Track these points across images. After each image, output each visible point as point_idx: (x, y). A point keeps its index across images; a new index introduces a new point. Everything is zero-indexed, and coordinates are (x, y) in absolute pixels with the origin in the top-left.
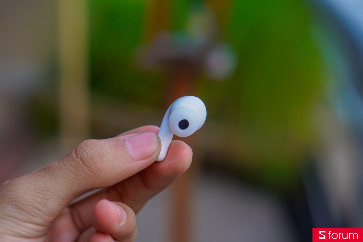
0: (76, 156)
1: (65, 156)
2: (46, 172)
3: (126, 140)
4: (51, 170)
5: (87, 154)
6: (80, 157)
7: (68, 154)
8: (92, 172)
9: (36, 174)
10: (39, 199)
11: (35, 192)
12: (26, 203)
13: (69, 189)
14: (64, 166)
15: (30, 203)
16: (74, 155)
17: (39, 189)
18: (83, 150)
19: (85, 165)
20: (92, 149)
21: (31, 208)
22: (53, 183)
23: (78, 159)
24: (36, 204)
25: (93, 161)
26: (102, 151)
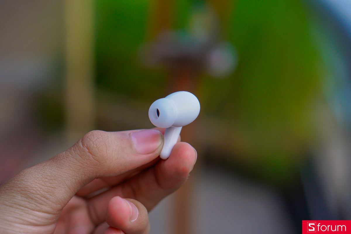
0: (83, 145)
1: (73, 146)
2: (54, 162)
3: (131, 134)
4: (58, 159)
5: (93, 143)
6: (86, 146)
7: (75, 144)
8: (97, 161)
9: (44, 164)
10: (46, 187)
11: (43, 181)
12: (34, 192)
13: (75, 177)
14: (70, 155)
15: (38, 192)
16: (81, 144)
17: (47, 178)
18: (90, 139)
19: (91, 153)
20: (98, 138)
21: (38, 196)
22: (60, 172)
23: (84, 147)
24: (43, 193)
25: (99, 150)
26: (107, 141)
